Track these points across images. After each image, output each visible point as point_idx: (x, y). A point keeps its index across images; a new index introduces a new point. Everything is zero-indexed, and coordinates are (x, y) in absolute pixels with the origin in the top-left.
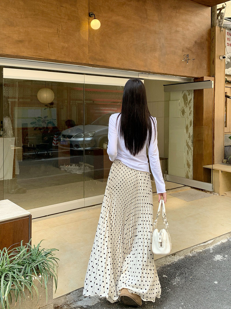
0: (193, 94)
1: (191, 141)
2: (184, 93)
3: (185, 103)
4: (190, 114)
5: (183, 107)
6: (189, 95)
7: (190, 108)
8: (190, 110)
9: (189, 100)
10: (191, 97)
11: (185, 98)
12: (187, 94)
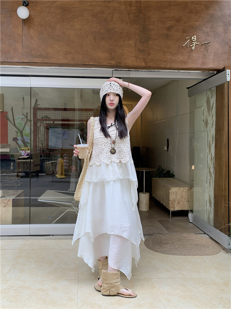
0: (215, 95)
1: (212, 166)
2: (208, 95)
3: (208, 111)
4: (212, 125)
5: (206, 116)
6: (212, 98)
7: (212, 116)
8: (212, 119)
9: (211, 105)
10: (213, 101)
11: (208, 102)
12: (210, 96)
